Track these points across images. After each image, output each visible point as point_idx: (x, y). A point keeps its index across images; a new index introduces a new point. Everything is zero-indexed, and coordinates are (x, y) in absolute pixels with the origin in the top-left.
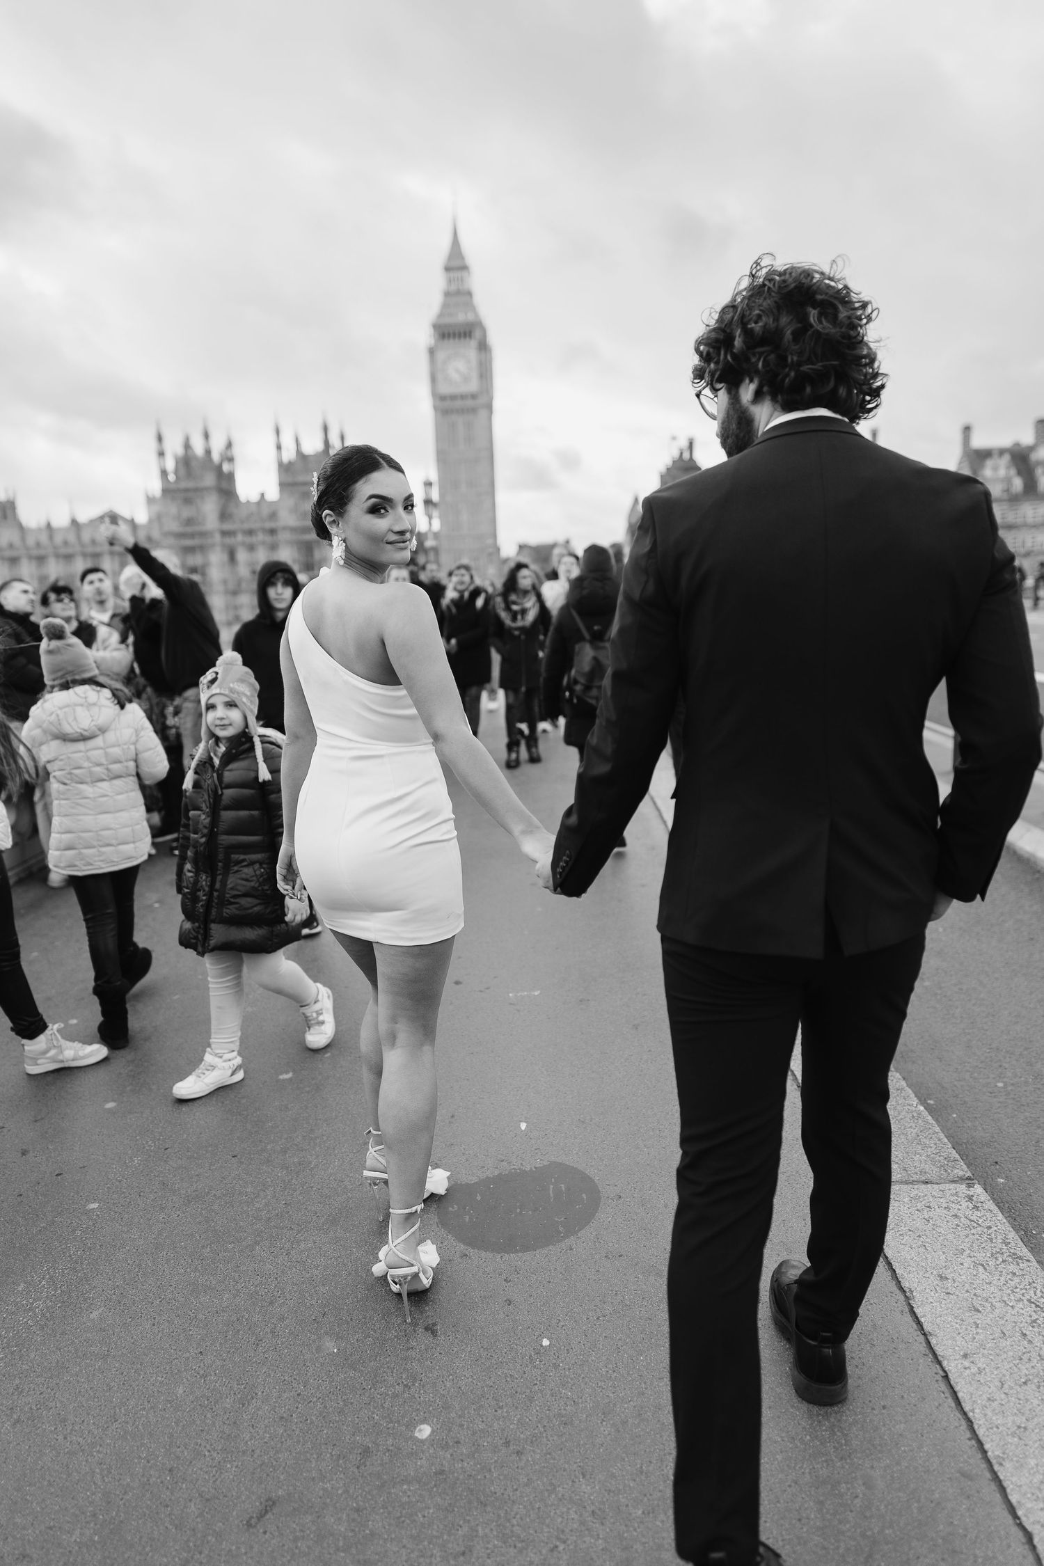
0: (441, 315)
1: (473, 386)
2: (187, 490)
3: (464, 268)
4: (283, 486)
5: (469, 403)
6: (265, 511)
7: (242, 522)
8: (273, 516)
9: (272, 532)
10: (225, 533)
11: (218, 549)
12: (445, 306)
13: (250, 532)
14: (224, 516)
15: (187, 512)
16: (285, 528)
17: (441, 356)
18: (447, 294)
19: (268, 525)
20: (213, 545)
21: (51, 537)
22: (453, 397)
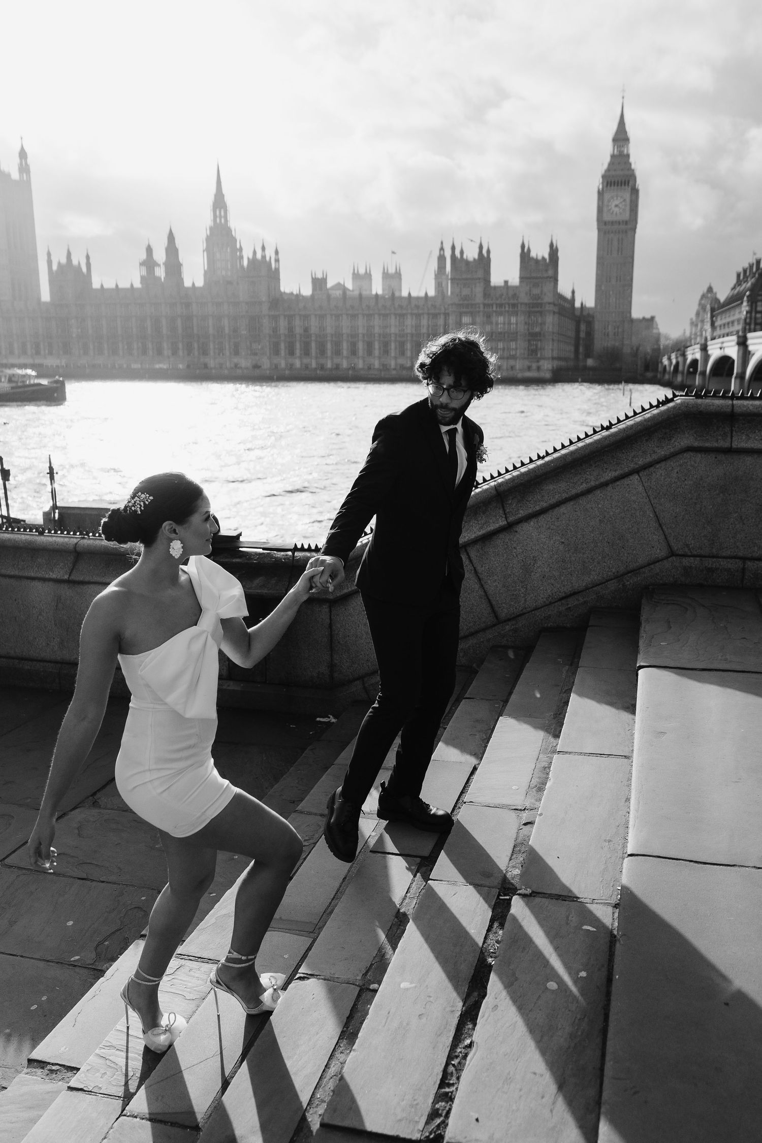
0: (608, 170)
1: (626, 216)
2: (467, 279)
3: (627, 140)
4: (522, 278)
5: (623, 227)
6: (511, 293)
7: (497, 299)
8: (515, 296)
9: (514, 305)
10: (485, 305)
11: (481, 314)
12: (611, 164)
13: (501, 305)
14: (486, 295)
15: (466, 291)
16: (521, 304)
17: (607, 196)
18: (613, 156)
19: (512, 301)
20: (479, 312)
21: (377, 303)
22: (612, 223)
